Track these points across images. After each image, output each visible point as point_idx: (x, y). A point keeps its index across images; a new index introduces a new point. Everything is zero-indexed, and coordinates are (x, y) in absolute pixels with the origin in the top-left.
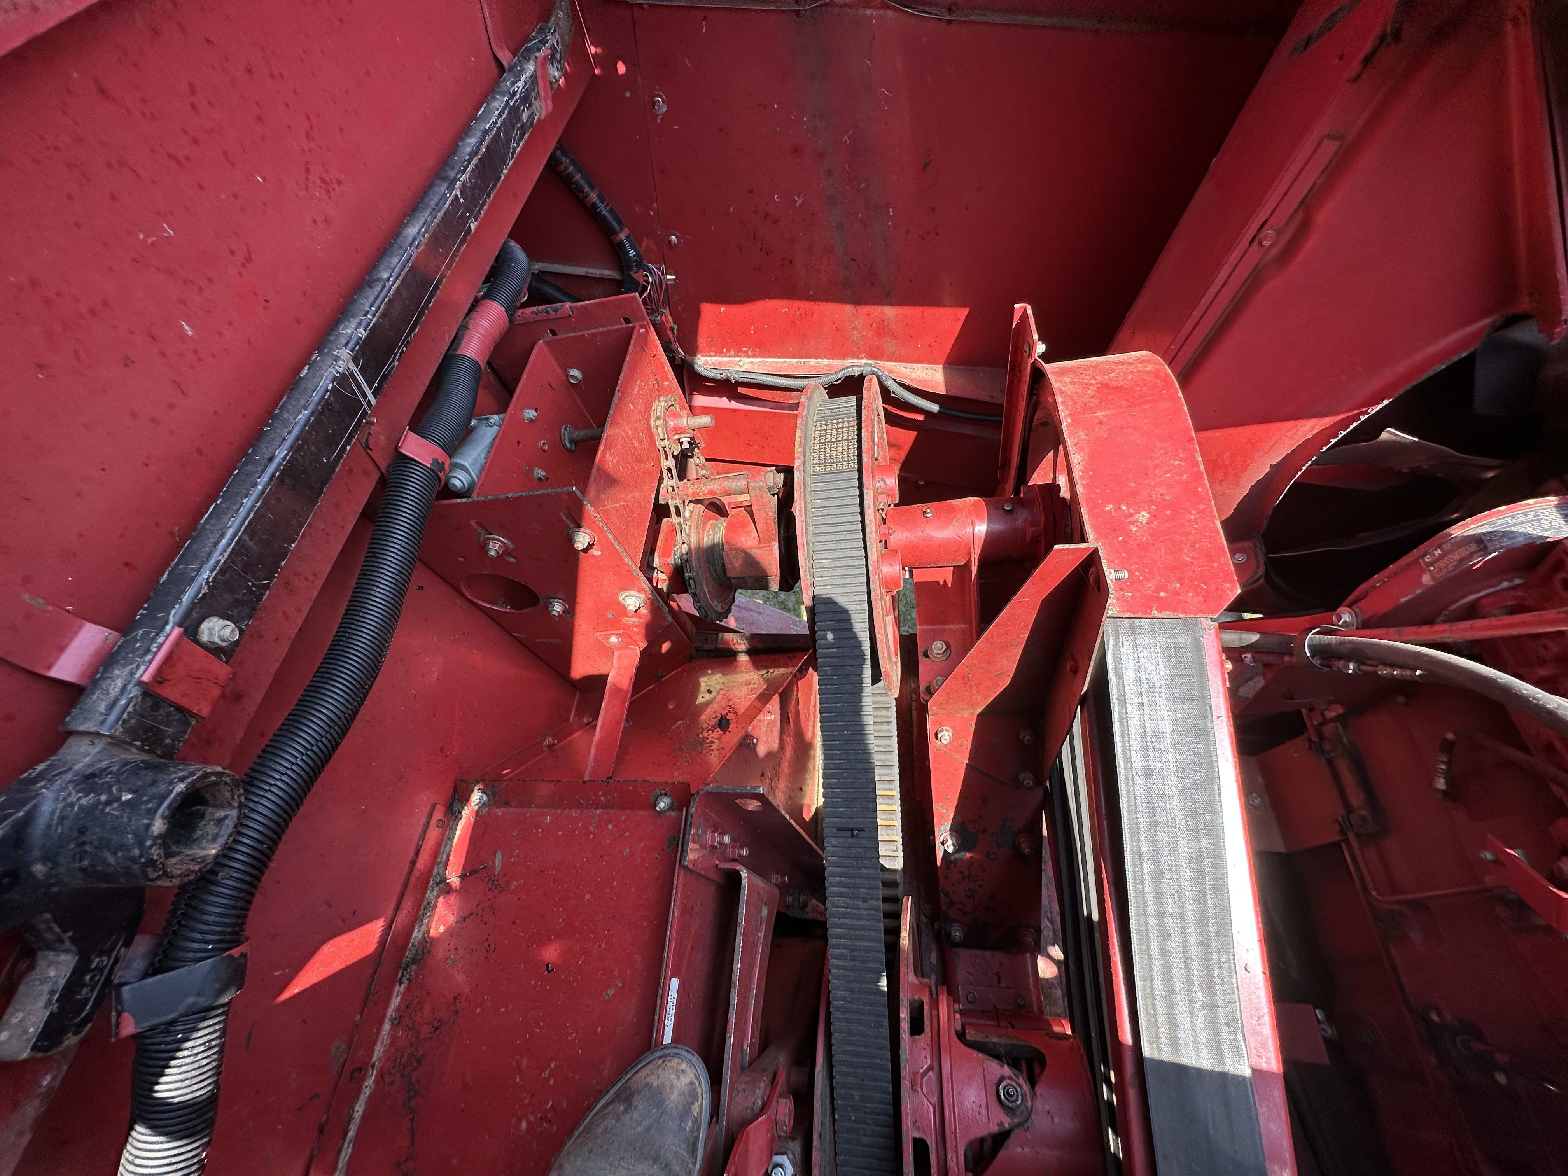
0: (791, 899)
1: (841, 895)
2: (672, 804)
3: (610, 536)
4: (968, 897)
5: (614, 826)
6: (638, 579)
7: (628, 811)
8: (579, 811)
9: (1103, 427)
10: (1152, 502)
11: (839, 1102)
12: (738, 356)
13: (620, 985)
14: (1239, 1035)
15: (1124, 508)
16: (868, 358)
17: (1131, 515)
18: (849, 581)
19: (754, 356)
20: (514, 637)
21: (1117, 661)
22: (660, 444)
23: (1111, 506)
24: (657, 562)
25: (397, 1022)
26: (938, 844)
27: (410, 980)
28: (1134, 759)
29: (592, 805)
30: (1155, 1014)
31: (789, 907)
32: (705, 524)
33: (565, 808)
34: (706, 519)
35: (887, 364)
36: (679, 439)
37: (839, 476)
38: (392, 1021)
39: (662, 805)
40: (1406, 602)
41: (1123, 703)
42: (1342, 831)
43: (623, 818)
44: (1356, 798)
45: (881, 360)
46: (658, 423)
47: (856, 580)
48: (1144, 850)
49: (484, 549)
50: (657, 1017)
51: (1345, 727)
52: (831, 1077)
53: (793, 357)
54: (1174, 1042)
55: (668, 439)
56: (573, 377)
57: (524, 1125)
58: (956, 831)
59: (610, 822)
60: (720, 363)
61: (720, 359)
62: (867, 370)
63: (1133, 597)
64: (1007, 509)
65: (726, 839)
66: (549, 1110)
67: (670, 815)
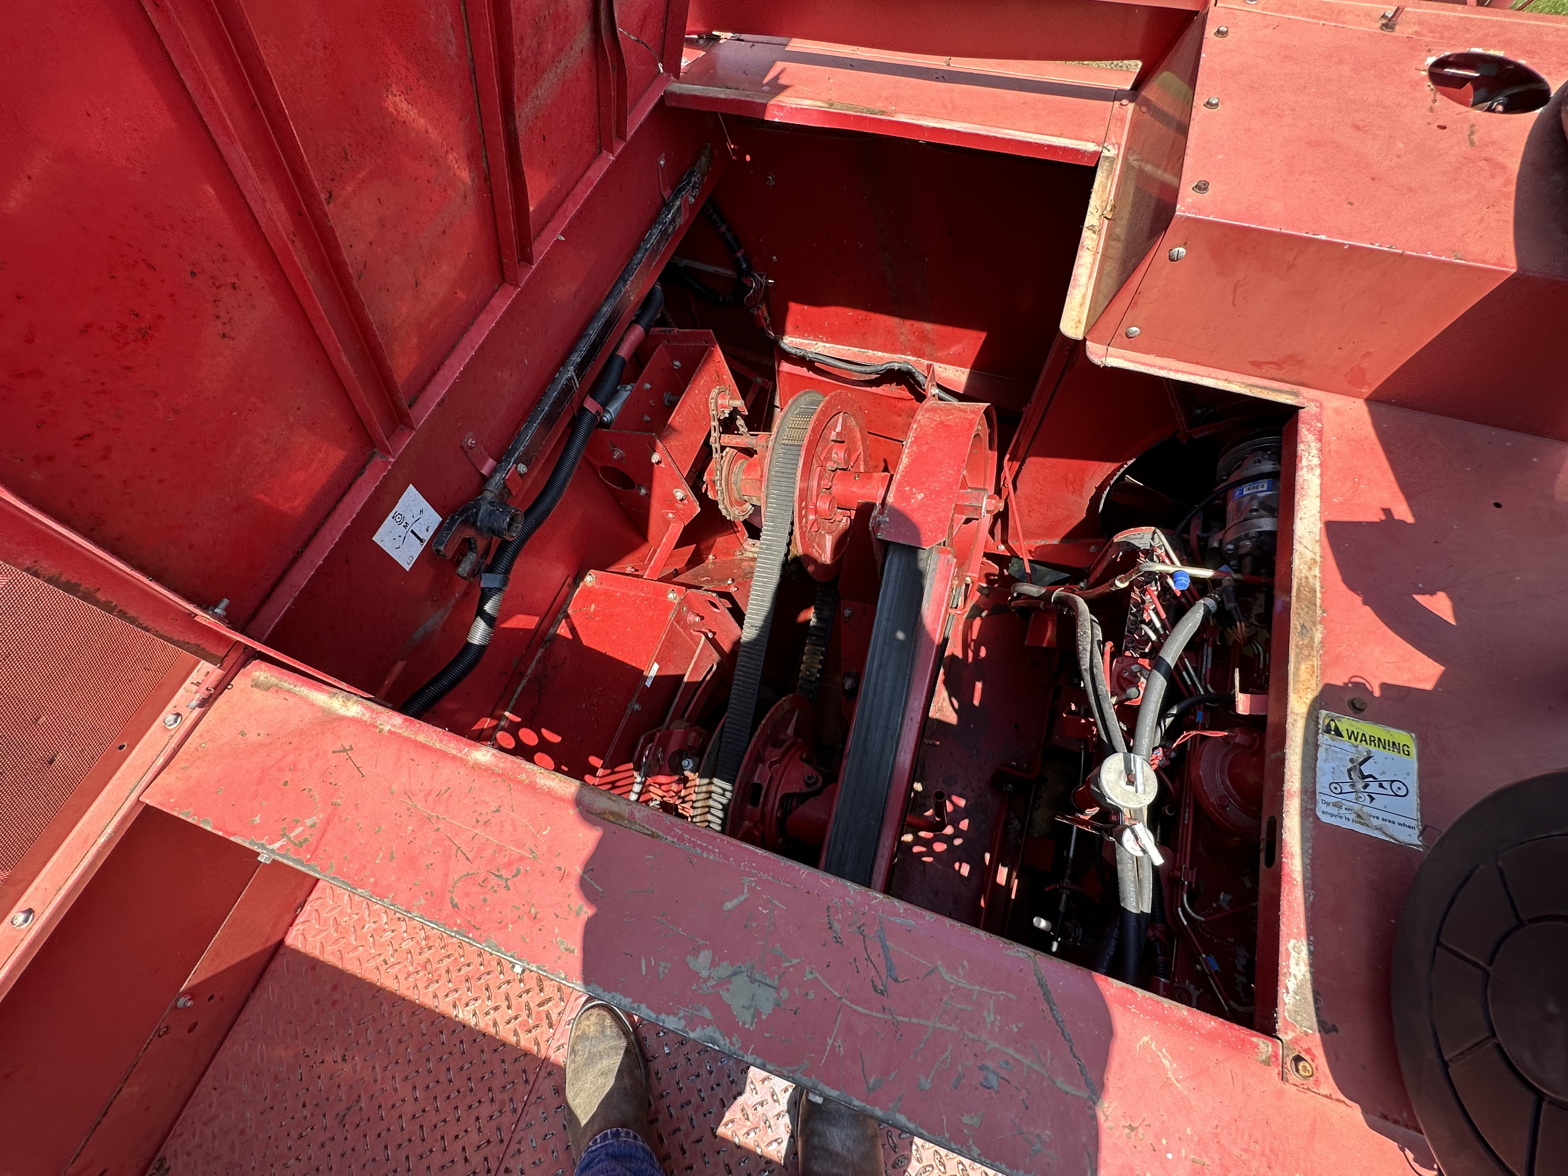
1: (744, 656)
2: (676, 597)
3: (669, 458)
5: (648, 602)
6: (682, 483)
7: (656, 597)
8: (633, 593)
9: (927, 445)
10: (928, 489)
11: (722, 748)
12: (816, 341)
15: (913, 490)
16: (913, 355)
17: (915, 494)
19: (826, 342)
20: (621, 505)
21: (891, 564)
22: (712, 412)
23: (908, 488)
24: (705, 478)
25: (539, 661)
27: (546, 647)
29: (640, 591)
32: (736, 461)
33: (627, 591)
34: (738, 458)
35: (927, 362)
36: (724, 411)
37: (793, 448)
38: (537, 661)
39: (671, 595)
43: (653, 599)
45: (922, 358)
46: (712, 401)
49: (611, 454)
52: (721, 737)
53: (856, 347)
56: (675, 365)
57: (584, 705)
59: (647, 600)
60: (801, 344)
61: (802, 341)
62: (904, 367)
63: (894, 532)
65: (697, 619)
66: (595, 702)
67: (674, 602)
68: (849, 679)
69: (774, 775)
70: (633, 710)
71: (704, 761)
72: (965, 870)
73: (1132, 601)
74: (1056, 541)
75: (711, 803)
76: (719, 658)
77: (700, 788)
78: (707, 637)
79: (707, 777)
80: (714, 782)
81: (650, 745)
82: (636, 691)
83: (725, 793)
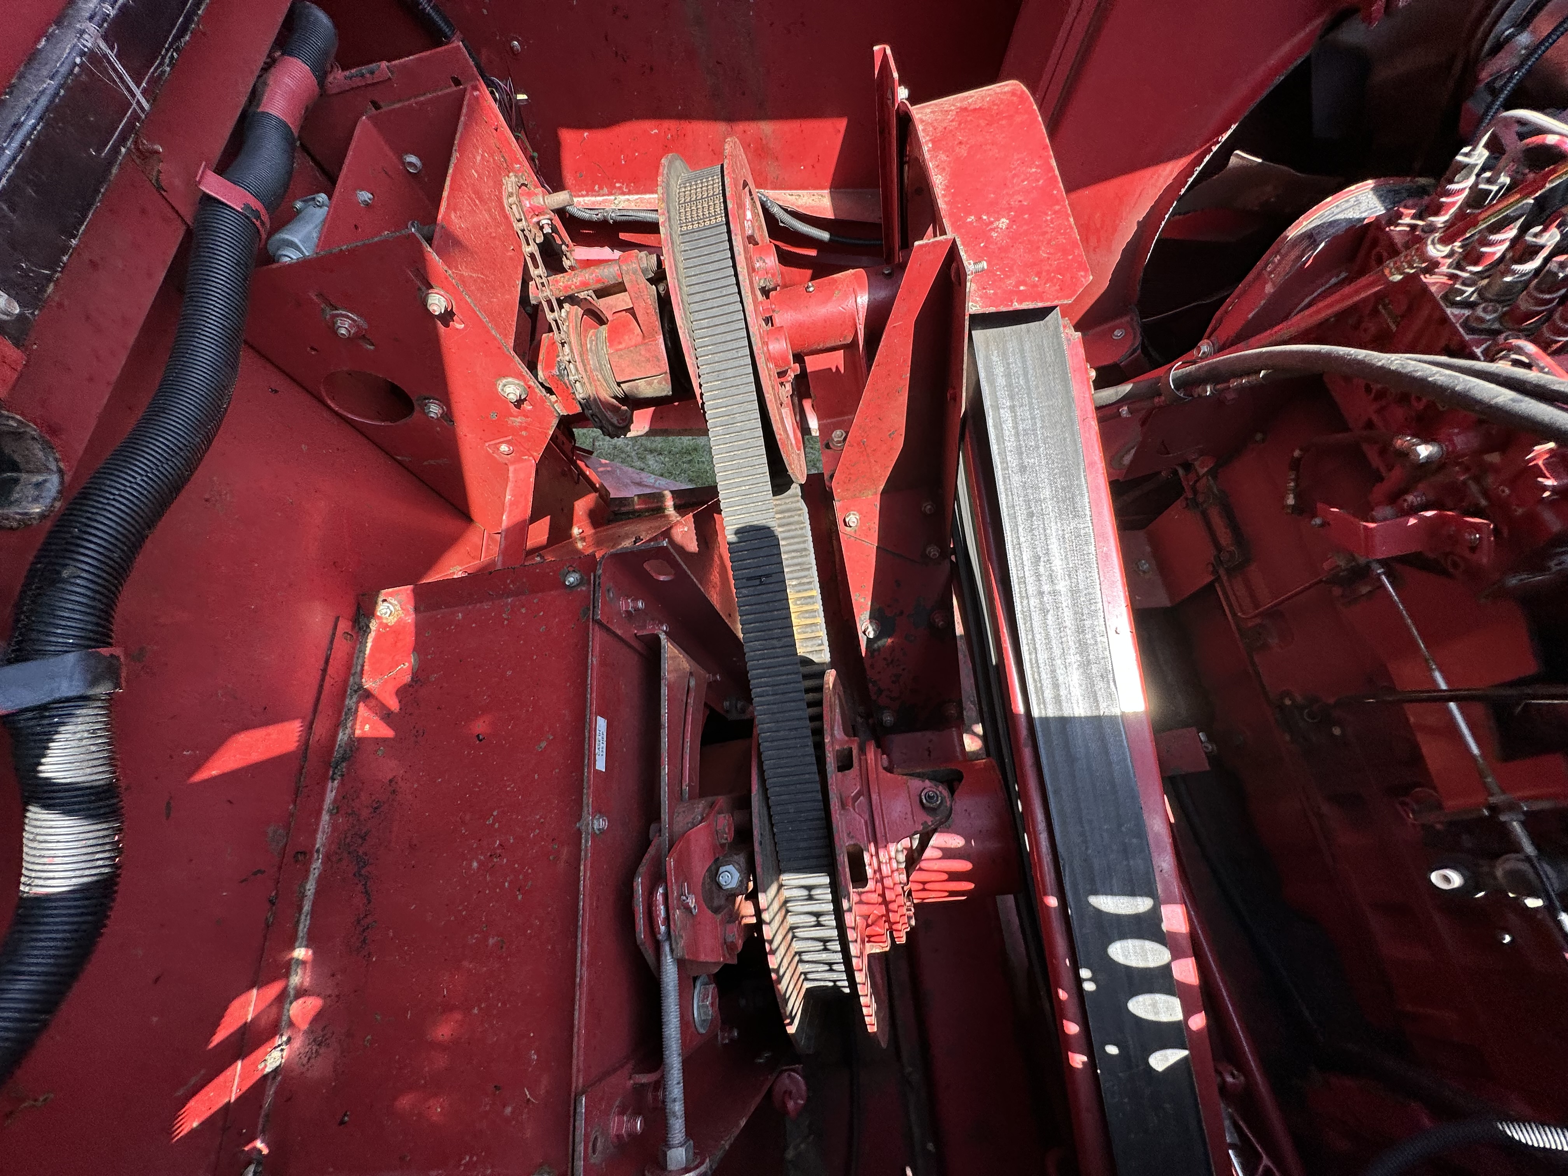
0: (728, 703)
2: (582, 579)
3: (468, 300)
4: (893, 682)
5: (527, 609)
7: (540, 595)
8: (490, 603)
9: (963, 146)
10: (1011, 209)
11: (776, 818)
12: (612, 194)
13: (551, 737)
14: (1112, 684)
15: (985, 217)
17: (992, 223)
18: (729, 337)
20: (400, 463)
22: (518, 226)
23: (973, 217)
25: (336, 809)
26: (860, 634)
27: (342, 775)
28: (1009, 458)
29: (502, 595)
31: (727, 711)
32: (585, 330)
33: (476, 603)
35: (772, 191)
36: (538, 223)
37: (708, 233)
38: (330, 812)
39: (572, 579)
40: (1253, 317)
41: (996, 408)
42: (1215, 572)
43: (535, 601)
44: (1225, 537)
45: (765, 188)
46: (511, 200)
48: (1022, 539)
49: (333, 327)
50: (587, 747)
51: (1215, 478)
52: (767, 799)
54: (1057, 699)
55: (527, 221)
56: (410, 163)
57: (475, 864)
58: (875, 619)
59: (523, 606)
60: (593, 203)
61: (593, 199)
63: (995, 294)
64: (886, 272)
65: (640, 604)
66: (498, 848)
67: (581, 590)
68: (871, 622)
69: (867, 817)
70: (594, 835)
71: (758, 857)
75: (791, 920)
76: (693, 663)
77: (771, 909)
78: (665, 632)
79: (772, 882)
80: (783, 883)
81: (661, 890)
82: (585, 791)
83: (813, 892)
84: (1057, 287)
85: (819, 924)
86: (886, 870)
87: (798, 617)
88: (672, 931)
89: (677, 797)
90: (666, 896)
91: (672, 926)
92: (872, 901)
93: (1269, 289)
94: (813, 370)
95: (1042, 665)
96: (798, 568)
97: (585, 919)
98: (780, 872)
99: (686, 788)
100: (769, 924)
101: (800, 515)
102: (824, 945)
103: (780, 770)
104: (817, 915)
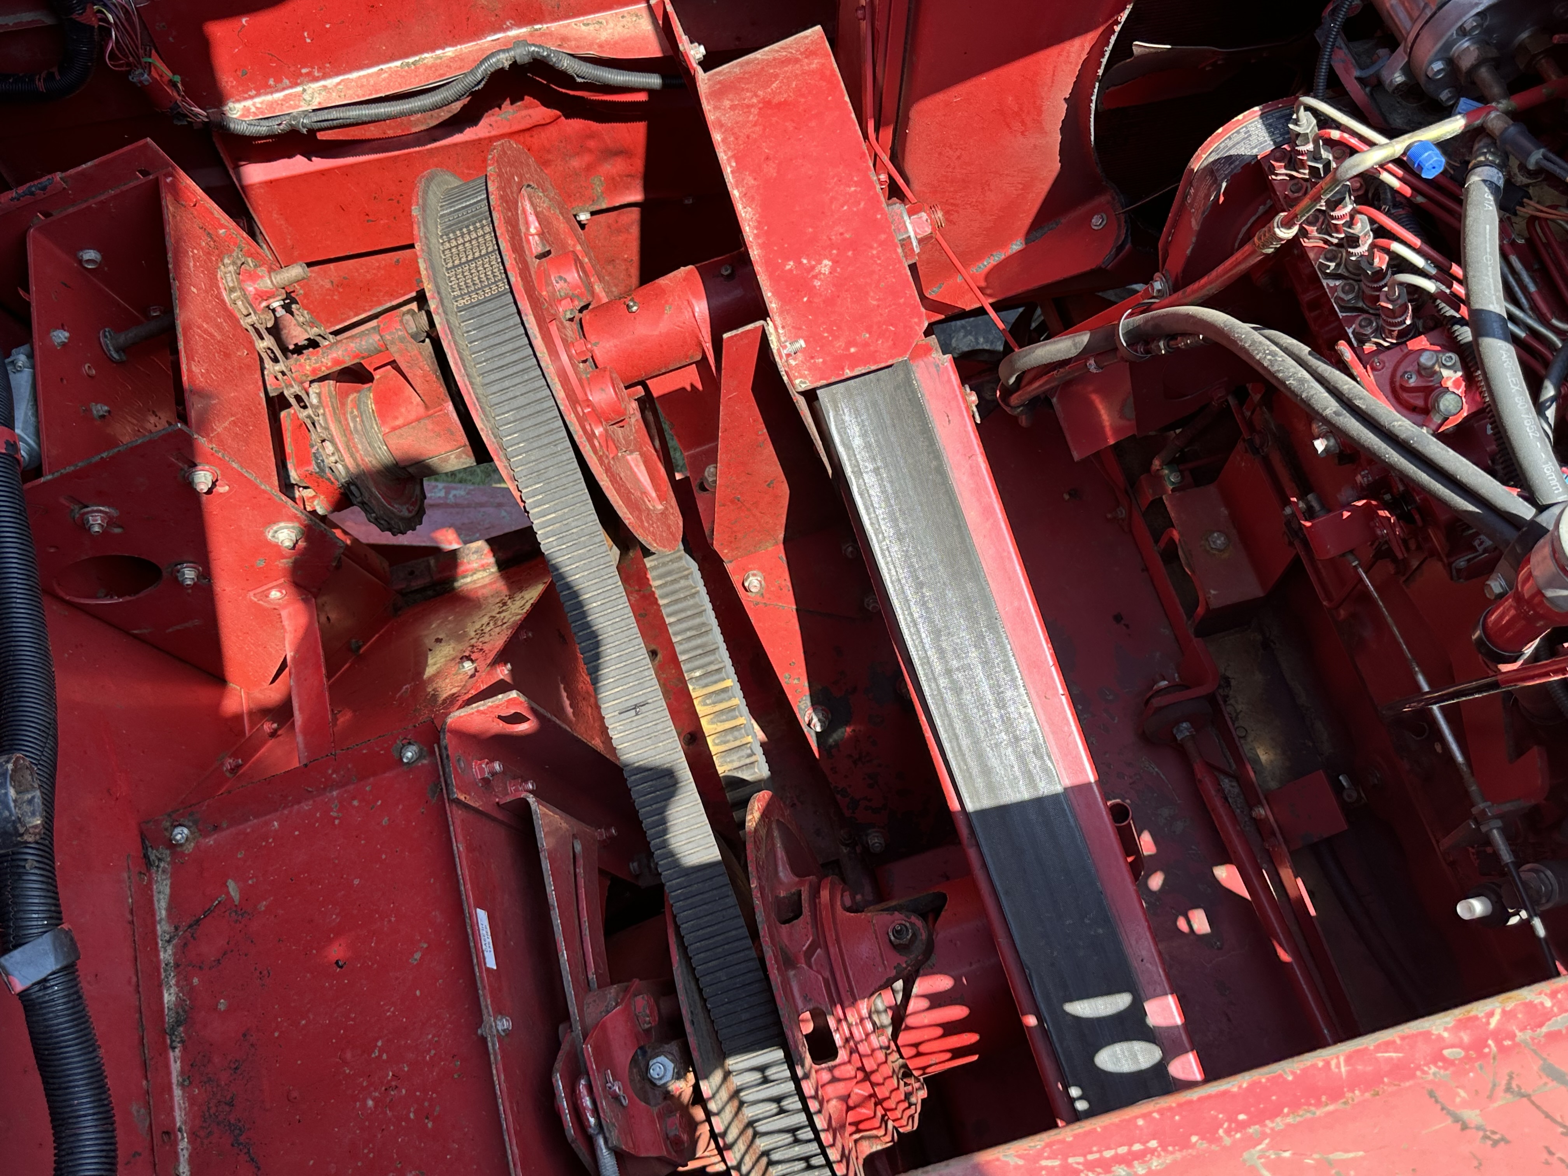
0: (635, 864)
2: (421, 750)
3: (235, 465)
4: (870, 786)
5: (360, 801)
6: (285, 506)
7: (372, 779)
8: (311, 802)
9: (771, 162)
10: (832, 245)
11: (707, 991)
12: (296, 84)
13: (425, 946)
14: (1046, 758)
15: (805, 262)
16: (520, 24)
17: (813, 268)
18: (542, 430)
19: (325, 77)
20: (135, 636)
21: (842, 430)
22: (245, 322)
23: (791, 263)
24: (294, 476)
25: (186, 1082)
26: (806, 729)
27: (182, 1041)
28: (883, 527)
29: (325, 789)
30: (968, 769)
32: (343, 405)
34: (342, 396)
35: (554, 26)
36: (268, 307)
37: (490, 306)
38: (181, 1084)
39: (409, 754)
41: (859, 474)
43: (368, 789)
45: (541, 22)
46: (233, 295)
47: (552, 426)
48: (916, 615)
49: (84, 528)
50: (472, 944)
53: (392, 59)
54: (991, 787)
55: (255, 313)
56: (88, 261)
57: (370, 1103)
58: (820, 704)
59: (354, 798)
60: (272, 105)
61: (269, 98)
62: (521, 54)
63: (824, 362)
64: (726, 273)
65: (497, 766)
66: (392, 1080)
67: (423, 765)
68: (815, 710)
69: (827, 974)
70: (500, 1037)
71: (692, 1040)
72: (1200, 922)
73: (1312, 255)
74: (1017, 246)
75: (749, 1113)
76: (574, 821)
77: (717, 1097)
78: (531, 792)
79: (715, 1068)
80: (731, 1068)
81: (583, 1082)
82: (480, 992)
83: (768, 1072)
84: (890, 343)
85: (782, 1111)
86: (858, 1033)
87: (712, 722)
88: (603, 1122)
89: (584, 987)
90: (590, 1088)
91: (602, 1115)
92: (848, 1075)
93: (1195, 225)
94: (661, 393)
95: (967, 752)
96: (700, 651)
97: (507, 1121)
98: (723, 1056)
99: (592, 976)
100: (718, 1114)
101: (686, 577)
102: (794, 1136)
103: (700, 932)
104: (778, 1100)
